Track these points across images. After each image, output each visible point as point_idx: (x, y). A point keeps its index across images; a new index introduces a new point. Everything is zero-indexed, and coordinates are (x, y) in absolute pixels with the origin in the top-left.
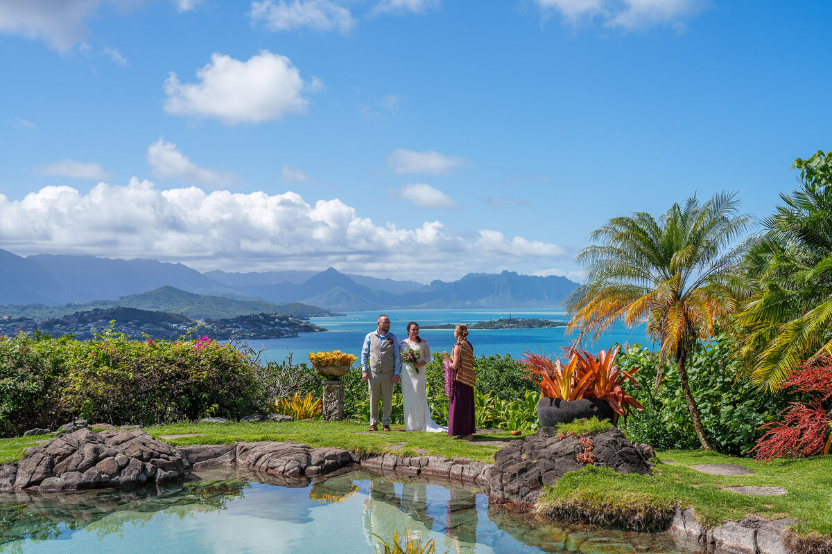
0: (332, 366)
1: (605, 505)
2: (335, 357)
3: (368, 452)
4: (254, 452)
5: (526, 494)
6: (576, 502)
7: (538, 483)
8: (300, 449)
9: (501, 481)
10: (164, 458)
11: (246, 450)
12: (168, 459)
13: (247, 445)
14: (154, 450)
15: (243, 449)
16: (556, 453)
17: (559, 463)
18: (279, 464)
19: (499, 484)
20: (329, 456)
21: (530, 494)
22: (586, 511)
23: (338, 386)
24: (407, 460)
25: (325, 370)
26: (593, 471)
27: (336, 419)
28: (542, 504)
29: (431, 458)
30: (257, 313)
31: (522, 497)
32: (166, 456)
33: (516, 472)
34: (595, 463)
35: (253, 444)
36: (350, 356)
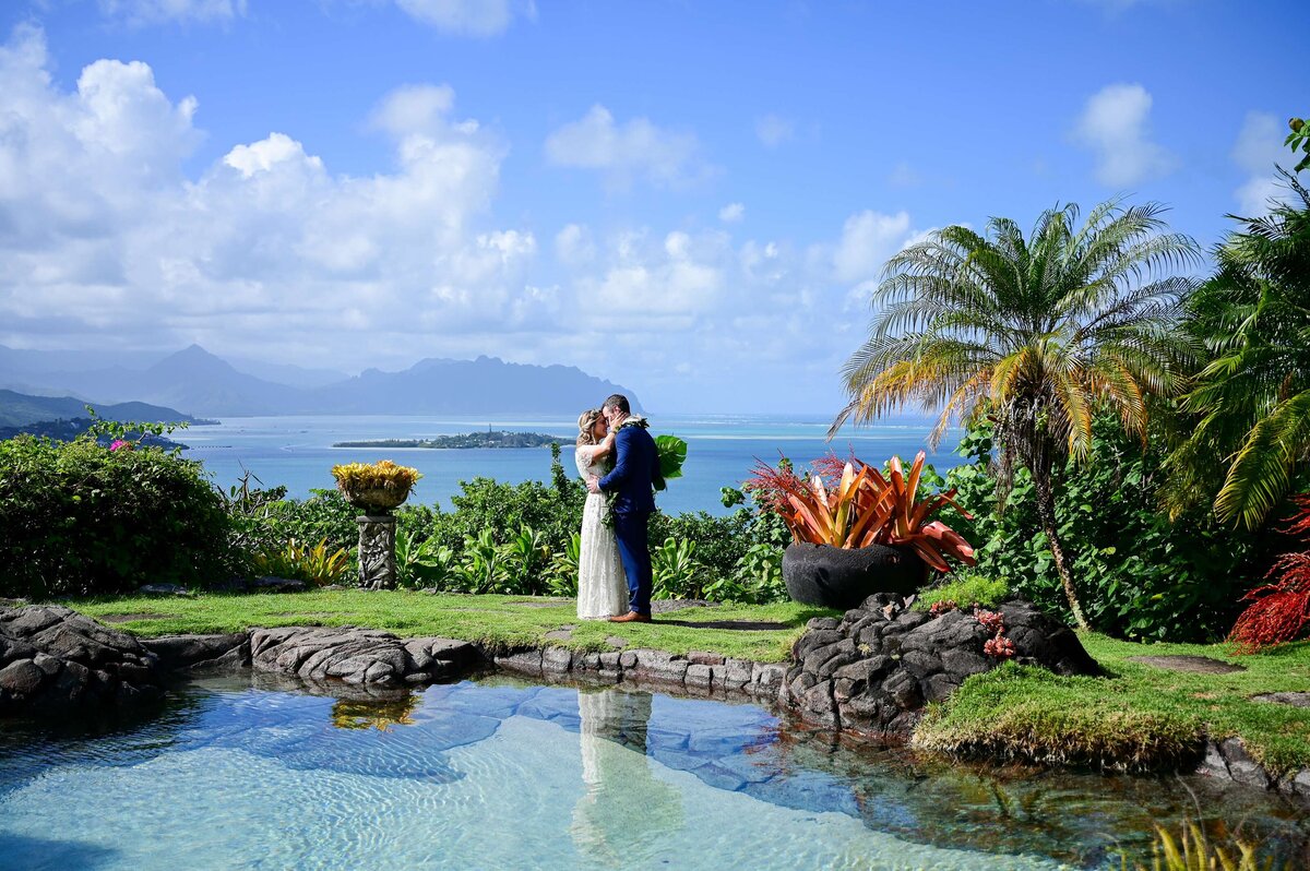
0: (376, 488)
1: (1070, 736)
2: (386, 472)
3: (510, 645)
4: (293, 647)
5: (891, 718)
6: (1006, 731)
7: (916, 699)
8: (381, 640)
9: (831, 694)
10: (129, 660)
11: (274, 643)
12: (138, 662)
13: (274, 633)
14: (107, 644)
15: (267, 641)
16: (941, 642)
17: (951, 659)
18: (350, 670)
19: (829, 700)
20: (442, 652)
21: (899, 719)
22: (1027, 747)
23: (386, 526)
24: (593, 659)
25: (364, 496)
26: (1015, 671)
27: (383, 587)
28: (927, 735)
29: (641, 654)
30: (67, 417)
31: (883, 724)
32: (133, 656)
33: (866, 676)
34: (1019, 659)
35: (284, 632)
36: (412, 470)
